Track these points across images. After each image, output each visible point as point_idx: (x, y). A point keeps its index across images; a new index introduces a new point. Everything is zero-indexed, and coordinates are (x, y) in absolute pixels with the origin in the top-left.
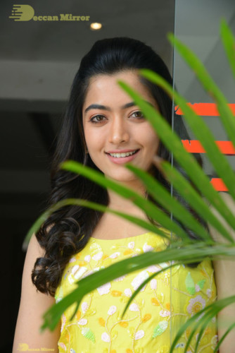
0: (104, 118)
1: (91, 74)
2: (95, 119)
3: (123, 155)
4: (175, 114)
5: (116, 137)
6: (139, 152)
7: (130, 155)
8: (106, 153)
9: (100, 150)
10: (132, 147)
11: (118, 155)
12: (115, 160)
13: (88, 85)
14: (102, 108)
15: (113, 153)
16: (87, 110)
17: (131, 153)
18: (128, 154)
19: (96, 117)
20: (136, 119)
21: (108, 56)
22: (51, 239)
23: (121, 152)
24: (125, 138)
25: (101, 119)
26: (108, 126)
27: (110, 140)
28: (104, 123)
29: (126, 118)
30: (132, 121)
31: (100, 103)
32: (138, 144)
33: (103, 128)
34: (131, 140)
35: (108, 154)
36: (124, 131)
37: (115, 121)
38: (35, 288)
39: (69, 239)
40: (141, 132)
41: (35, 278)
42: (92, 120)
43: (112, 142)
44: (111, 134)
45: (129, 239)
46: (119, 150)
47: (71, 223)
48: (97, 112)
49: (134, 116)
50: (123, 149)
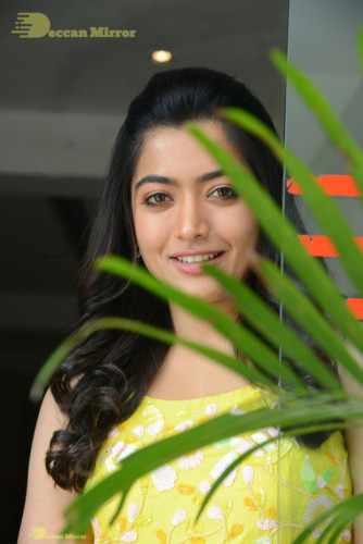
0: (167, 199)
1: (146, 127)
2: (153, 200)
3: (198, 259)
4: (287, 194)
5: (187, 228)
6: (225, 256)
7: (210, 259)
8: (171, 257)
10: (214, 246)
11: (190, 259)
12: (185, 268)
13: (141, 144)
14: (164, 180)
15: (182, 255)
16: (139, 184)
17: (212, 256)
18: (206, 257)
19: (154, 195)
20: (219, 200)
21: (174, 98)
22: (79, 399)
23: (195, 255)
24: (202, 230)
25: (162, 200)
26: (173, 211)
27: (177, 233)
28: (168, 206)
29: (203, 197)
30: (213, 202)
31: (161, 172)
32: (224, 240)
33: (165, 214)
34: (211, 233)
35: (175, 258)
36: (201, 218)
37: (186, 202)
38: (50, 481)
39: (108, 399)
40: (229, 221)
41: (52, 464)
42: (147, 201)
43: (180, 238)
44: (179, 224)
45: (208, 399)
46: (192, 251)
47: (112, 373)
48: (155, 188)
49: (216, 194)
50: (198, 248)
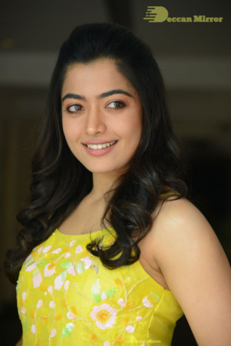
3: (100, 147)
6: (118, 144)
7: (107, 147)
8: (83, 144)
9: (77, 141)
11: (94, 147)
16: (64, 99)
17: (108, 145)
18: (104, 146)
20: (114, 110)
23: (97, 144)
27: (85, 131)
28: (81, 113)
30: (108, 111)
33: (79, 119)
34: (107, 131)
35: (85, 145)
42: (68, 110)
48: (73, 101)
